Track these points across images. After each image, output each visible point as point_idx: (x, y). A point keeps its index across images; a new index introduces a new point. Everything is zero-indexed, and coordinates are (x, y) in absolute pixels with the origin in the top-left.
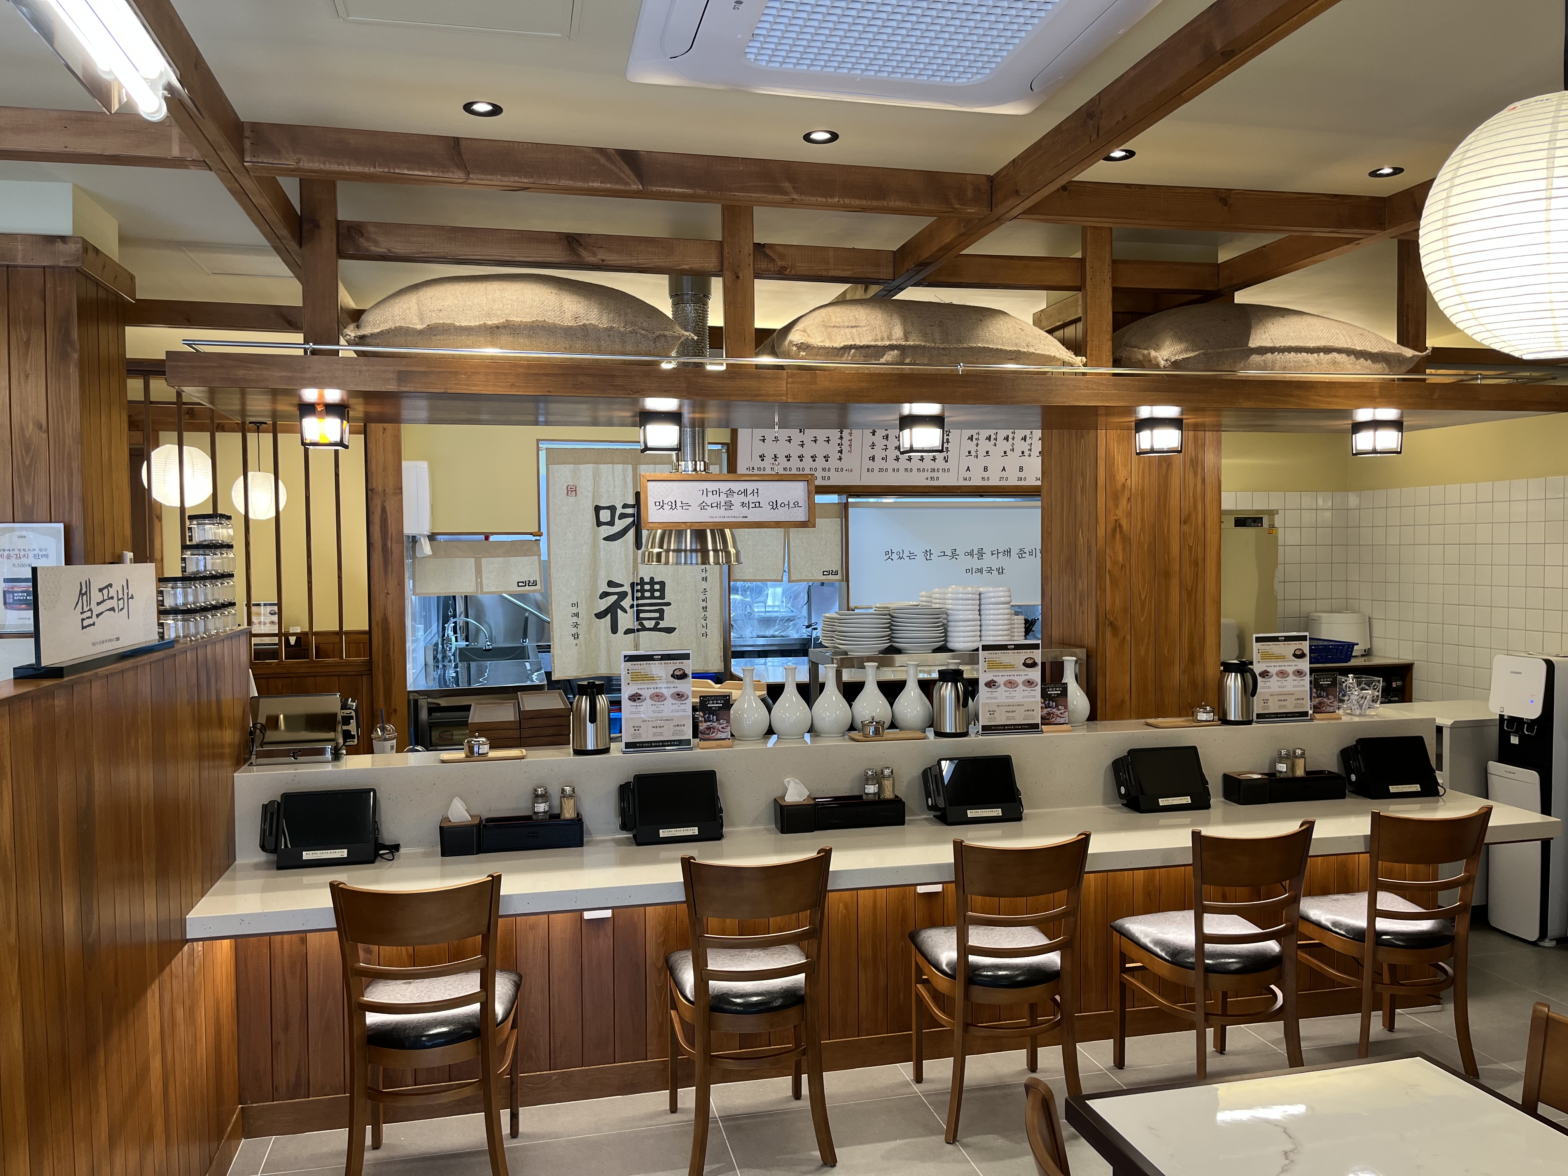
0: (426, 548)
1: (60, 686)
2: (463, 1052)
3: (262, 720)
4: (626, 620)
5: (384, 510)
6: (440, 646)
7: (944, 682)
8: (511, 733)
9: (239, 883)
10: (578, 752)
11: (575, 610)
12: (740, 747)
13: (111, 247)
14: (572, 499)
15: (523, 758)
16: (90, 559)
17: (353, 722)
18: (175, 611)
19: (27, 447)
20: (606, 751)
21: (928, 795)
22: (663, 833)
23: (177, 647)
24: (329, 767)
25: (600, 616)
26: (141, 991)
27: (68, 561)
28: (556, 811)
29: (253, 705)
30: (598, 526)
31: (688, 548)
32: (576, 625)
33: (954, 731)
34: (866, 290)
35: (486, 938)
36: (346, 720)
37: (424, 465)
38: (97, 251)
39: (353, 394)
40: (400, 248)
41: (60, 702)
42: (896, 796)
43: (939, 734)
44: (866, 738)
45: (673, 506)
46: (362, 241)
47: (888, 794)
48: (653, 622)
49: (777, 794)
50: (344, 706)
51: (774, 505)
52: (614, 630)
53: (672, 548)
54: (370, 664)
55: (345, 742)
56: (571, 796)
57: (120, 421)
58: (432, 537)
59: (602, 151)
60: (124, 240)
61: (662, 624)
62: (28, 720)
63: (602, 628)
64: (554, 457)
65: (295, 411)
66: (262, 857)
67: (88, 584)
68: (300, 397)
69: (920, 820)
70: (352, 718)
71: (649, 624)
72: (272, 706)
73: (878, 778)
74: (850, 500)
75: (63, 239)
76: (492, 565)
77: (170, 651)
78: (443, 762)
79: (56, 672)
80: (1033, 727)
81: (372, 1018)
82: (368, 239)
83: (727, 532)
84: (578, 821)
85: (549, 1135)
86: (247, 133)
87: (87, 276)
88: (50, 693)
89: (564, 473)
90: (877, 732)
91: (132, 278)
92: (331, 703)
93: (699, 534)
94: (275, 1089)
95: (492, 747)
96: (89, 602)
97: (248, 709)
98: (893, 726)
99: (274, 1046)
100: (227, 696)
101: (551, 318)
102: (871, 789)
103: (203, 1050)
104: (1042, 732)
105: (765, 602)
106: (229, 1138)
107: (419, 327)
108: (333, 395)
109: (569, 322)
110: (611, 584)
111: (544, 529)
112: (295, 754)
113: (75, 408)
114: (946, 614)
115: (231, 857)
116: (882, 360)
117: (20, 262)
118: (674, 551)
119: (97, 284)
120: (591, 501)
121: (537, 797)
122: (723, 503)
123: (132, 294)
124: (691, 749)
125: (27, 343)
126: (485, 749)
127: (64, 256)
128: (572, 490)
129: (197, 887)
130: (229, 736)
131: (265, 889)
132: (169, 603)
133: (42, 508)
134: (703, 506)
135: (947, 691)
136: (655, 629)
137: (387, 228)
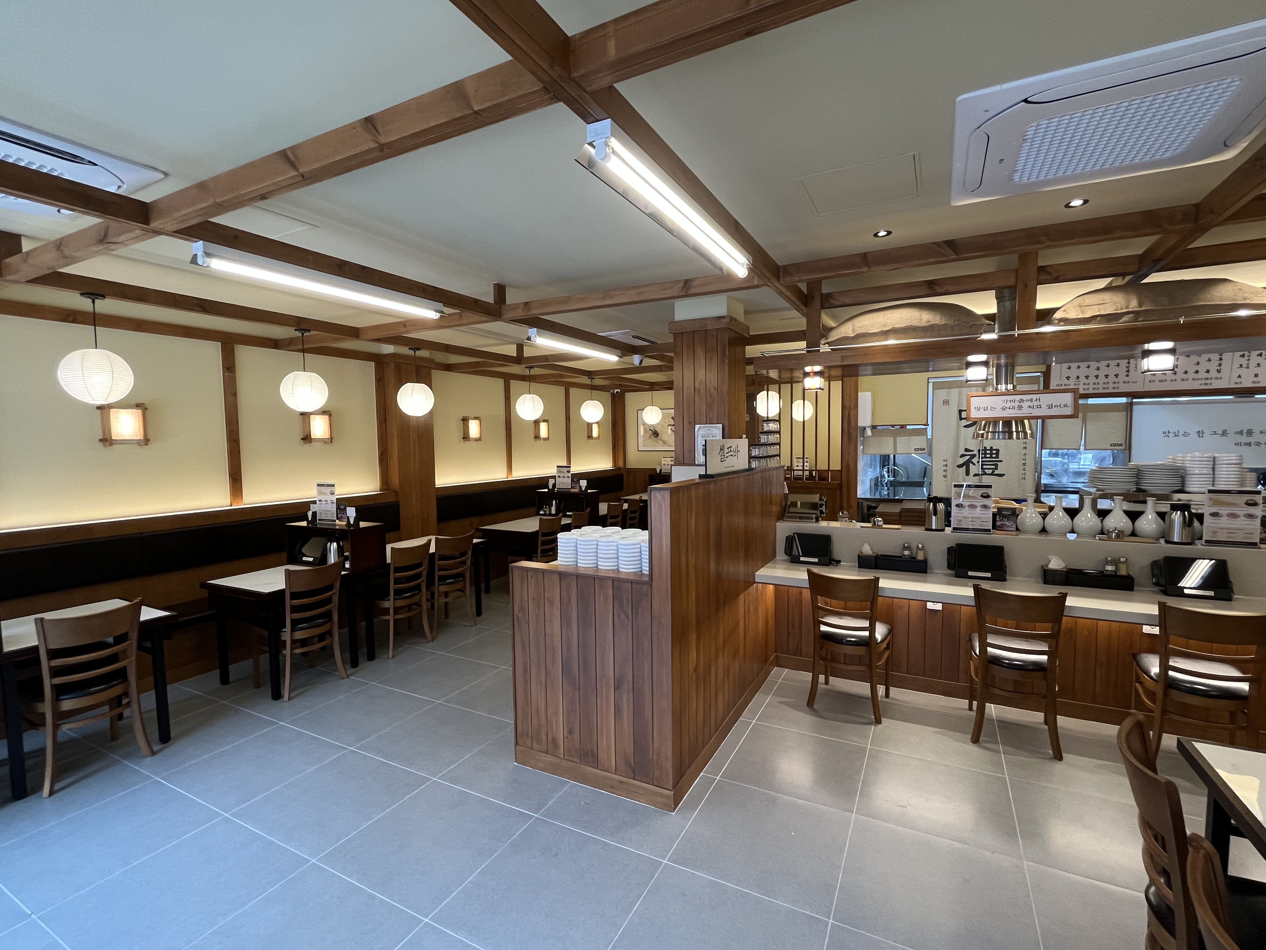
0: (869, 432)
1: (713, 481)
2: (861, 651)
3: (789, 503)
4: (974, 469)
5: (849, 415)
6: (879, 479)
7: (1174, 511)
8: (896, 518)
9: (778, 566)
10: (927, 530)
11: (945, 463)
12: (1022, 536)
13: (741, 317)
14: (946, 407)
15: (899, 529)
16: (731, 437)
17: (824, 507)
18: (755, 457)
19: (711, 395)
20: (943, 530)
21: (1153, 576)
22: (970, 573)
23: (754, 471)
24: (814, 525)
25: (960, 466)
26: (738, 595)
27: (723, 438)
28: (914, 555)
29: (786, 496)
30: (960, 420)
31: (1000, 430)
32: (945, 471)
33: (1180, 541)
34: (1123, 279)
35: (872, 604)
36: (821, 506)
37: (869, 393)
38: (735, 319)
39: (825, 367)
40: (848, 301)
41: (712, 487)
42: (1129, 574)
43: (1168, 542)
44: (1110, 539)
45: (986, 409)
46: (832, 301)
47: (1123, 572)
48: (991, 470)
49: (1043, 563)
50: (821, 500)
51: (1050, 407)
52: (968, 473)
53: (990, 430)
54: (840, 485)
55: (820, 515)
56: (921, 549)
57: (742, 384)
58: (874, 427)
59: (935, 243)
60: (746, 313)
61: (996, 472)
62: (701, 491)
63: (961, 474)
64: (937, 386)
65: (802, 376)
66: (786, 557)
67: (724, 446)
68: (804, 371)
69: (1147, 590)
70: (823, 505)
71: (990, 472)
72: (792, 498)
73: (1116, 562)
74: (1134, 400)
75: (723, 317)
76: (902, 441)
77: (752, 472)
78: (862, 527)
79: (712, 476)
80: (1253, 545)
81: (823, 628)
82: (834, 299)
83: (1026, 422)
84: (925, 562)
85: (904, 702)
86: (782, 270)
87: (732, 330)
88: (709, 483)
89: (942, 394)
90: (1118, 536)
91: (748, 327)
92: (815, 498)
93: (1007, 423)
94: (789, 651)
95: (884, 524)
96: (724, 453)
97: (783, 499)
98: (1133, 534)
99: (789, 634)
100: (774, 492)
101: (915, 323)
102: (1109, 568)
103: (761, 624)
104: (1260, 548)
105: (1079, 463)
106: (770, 665)
107: (852, 335)
108: (817, 368)
109: (924, 324)
110: (966, 450)
111: (930, 422)
112: (800, 518)
113: (727, 381)
114: (1184, 470)
115: (774, 555)
116: (1121, 321)
117: (709, 328)
118: (991, 432)
119: (736, 332)
120: (956, 407)
121: (905, 548)
122: (1016, 406)
123: (748, 334)
124: (990, 534)
125: (712, 357)
126: (881, 523)
127: (723, 324)
128: (946, 402)
129: (760, 564)
130: (775, 509)
131: (787, 569)
132: (753, 454)
133: (715, 420)
134: (1004, 409)
135: (1177, 517)
136: (992, 474)
137: (842, 293)
